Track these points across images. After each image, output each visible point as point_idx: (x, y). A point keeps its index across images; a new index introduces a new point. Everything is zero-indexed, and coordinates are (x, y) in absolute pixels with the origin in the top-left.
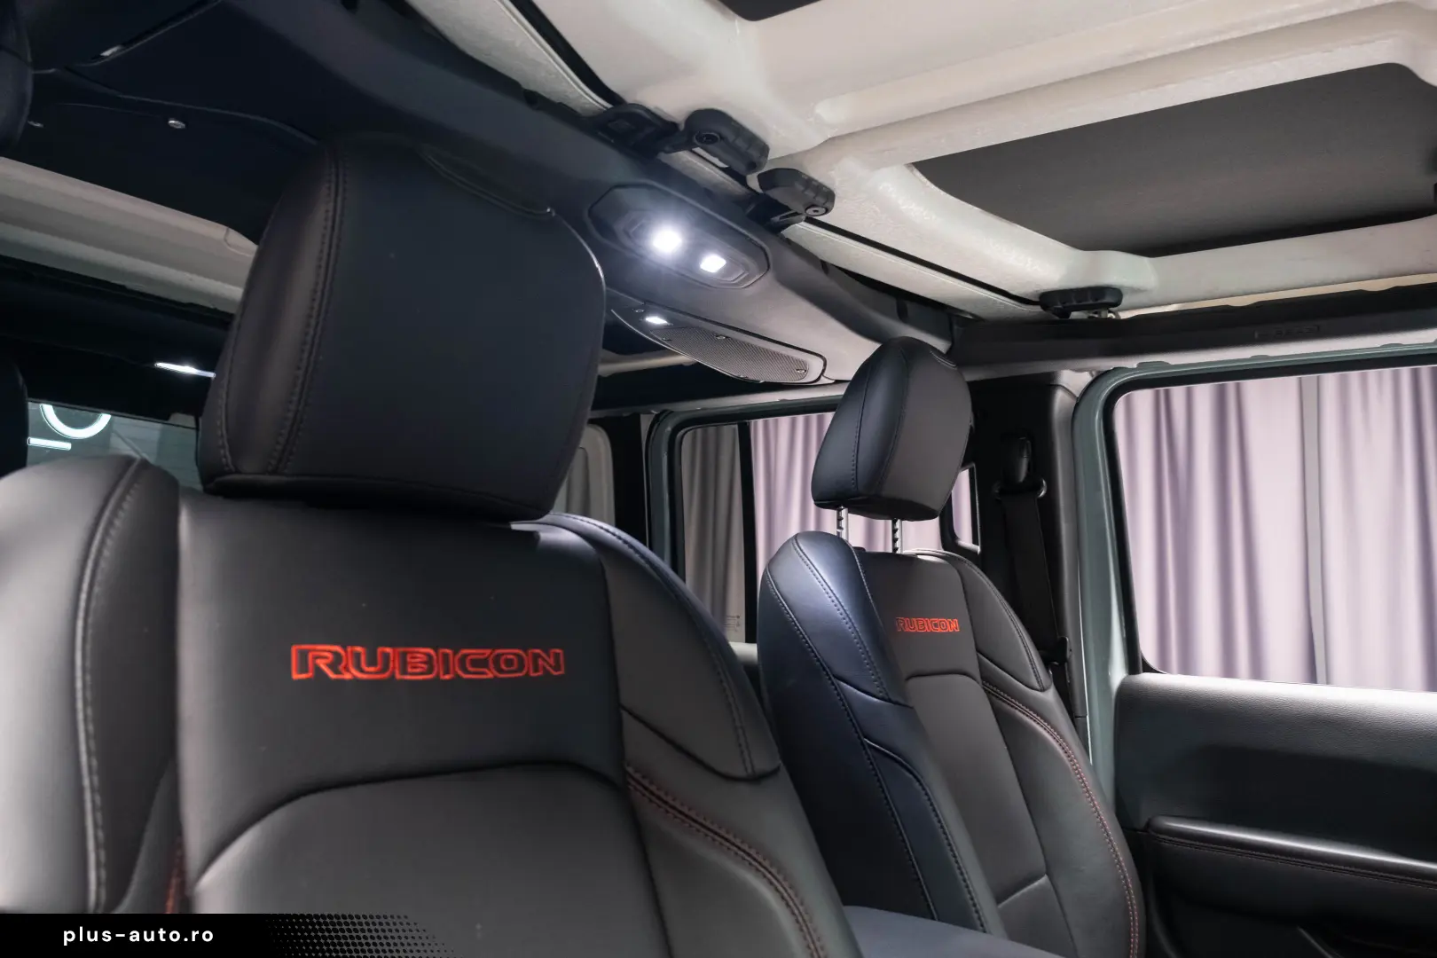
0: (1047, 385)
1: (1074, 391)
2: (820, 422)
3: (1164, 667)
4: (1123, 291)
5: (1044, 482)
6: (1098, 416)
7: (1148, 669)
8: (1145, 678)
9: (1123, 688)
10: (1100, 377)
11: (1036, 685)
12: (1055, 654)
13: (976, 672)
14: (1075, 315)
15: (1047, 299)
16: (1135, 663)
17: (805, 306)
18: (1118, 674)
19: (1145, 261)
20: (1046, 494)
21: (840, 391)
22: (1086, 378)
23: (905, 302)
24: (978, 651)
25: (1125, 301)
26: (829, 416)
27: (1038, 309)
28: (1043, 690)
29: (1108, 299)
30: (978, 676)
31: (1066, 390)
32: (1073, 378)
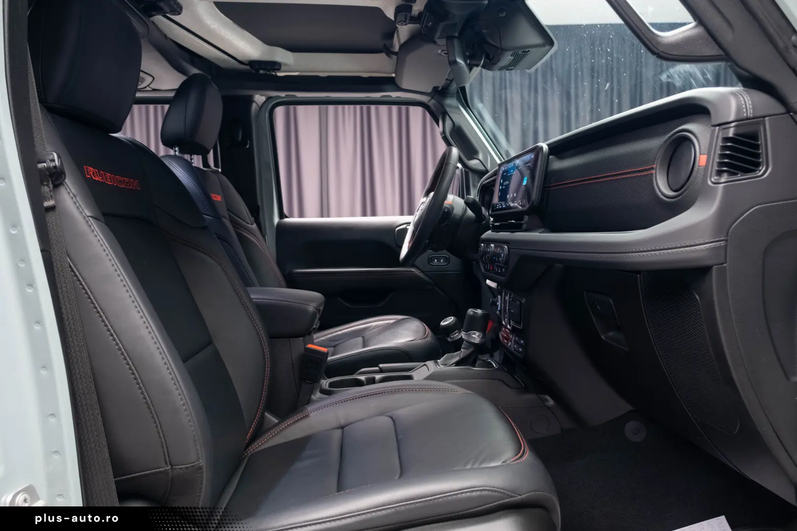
0: (250, 100)
1: (258, 103)
2: (163, 109)
3: (291, 216)
4: (282, 64)
5: (249, 142)
6: (267, 115)
7: (286, 217)
8: (286, 220)
9: (278, 224)
10: (269, 99)
11: (250, 223)
12: (255, 211)
13: (227, 217)
14: (261, 72)
15: (253, 63)
16: (282, 215)
17: (157, 54)
18: (276, 220)
19: (289, 53)
20: (249, 147)
21: (172, 94)
22: (263, 99)
23: (194, 58)
24: (228, 210)
25: (283, 68)
26: (167, 107)
27: (248, 67)
28: (252, 224)
29: (276, 67)
30: (228, 219)
31: (256, 103)
32: (259, 98)
